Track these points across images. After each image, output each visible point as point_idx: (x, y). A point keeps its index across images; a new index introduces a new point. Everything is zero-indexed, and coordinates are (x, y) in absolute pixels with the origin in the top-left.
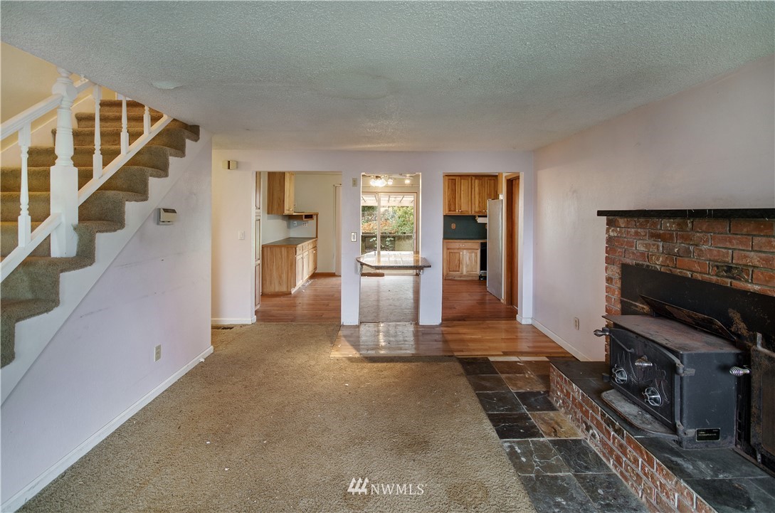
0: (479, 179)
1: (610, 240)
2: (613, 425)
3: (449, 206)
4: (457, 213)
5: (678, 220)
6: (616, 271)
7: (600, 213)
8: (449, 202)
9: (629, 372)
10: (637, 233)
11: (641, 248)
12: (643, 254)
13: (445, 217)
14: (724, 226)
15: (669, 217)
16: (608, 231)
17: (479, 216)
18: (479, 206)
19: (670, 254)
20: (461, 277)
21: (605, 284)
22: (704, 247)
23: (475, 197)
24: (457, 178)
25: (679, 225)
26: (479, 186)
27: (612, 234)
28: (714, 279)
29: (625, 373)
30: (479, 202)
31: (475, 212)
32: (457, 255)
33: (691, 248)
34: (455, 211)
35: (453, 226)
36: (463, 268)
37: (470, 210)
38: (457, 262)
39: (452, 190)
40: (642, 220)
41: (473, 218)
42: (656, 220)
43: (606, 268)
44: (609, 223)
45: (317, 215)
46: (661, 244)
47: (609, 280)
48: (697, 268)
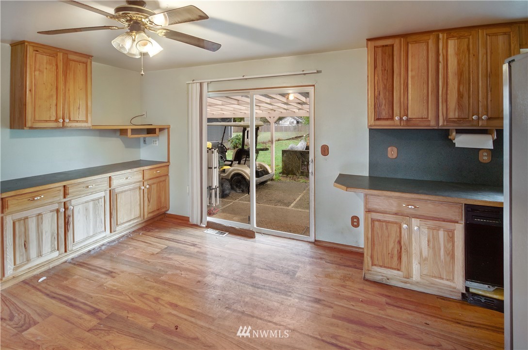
0: (459, 38)
3: (376, 106)
4: (397, 122)
8: (376, 98)
13: (373, 132)
17: (459, 132)
18: (460, 105)
23: (446, 83)
24: (396, 42)
26: (458, 54)
30: (460, 96)
31: (447, 120)
32: (394, 229)
34: (392, 118)
35: (392, 152)
36: (410, 263)
37: (431, 116)
38: (392, 245)
39: (384, 70)
41: (444, 135)
45: (168, 129)
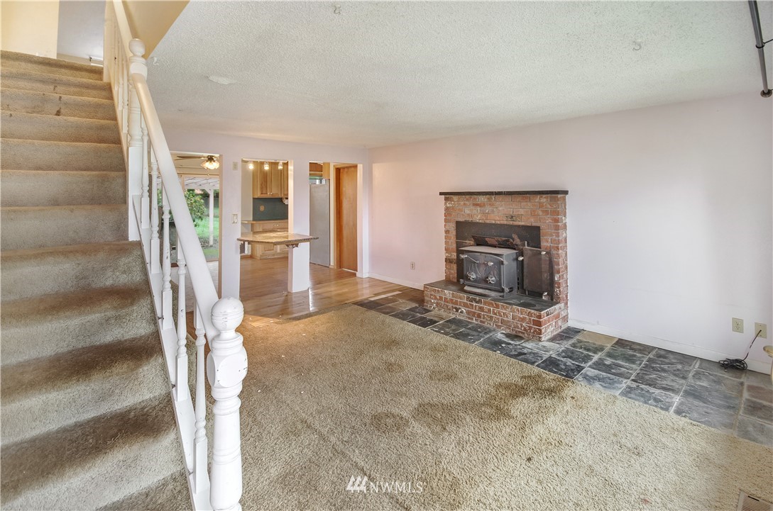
1: (447, 209)
2: (475, 300)
3: (262, 189)
5: (488, 196)
6: (452, 227)
7: (441, 194)
8: (261, 185)
9: (476, 273)
10: (465, 204)
11: (467, 211)
12: (468, 215)
13: (255, 200)
14: (509, 198)
15: (483, 195)
16: (445, 204)
19: (484, 213)
20: (274, 255)
21: (444, 234)
22: (500, 208)
23: (284, 181)
25: (488, 199)
27: (448, 205)
28: (505, 222)
29: (474, 275)
33: (495, 209)
34: (266, 193)
35: (262, 208)
37: (279, 193)
39: (264, 174)
40: (467, 197)
42: (475, 196)
43: (445, 225)
44: (446, 199)
46: (479, 209)
47: (447, 232)
48: (498, 218)
